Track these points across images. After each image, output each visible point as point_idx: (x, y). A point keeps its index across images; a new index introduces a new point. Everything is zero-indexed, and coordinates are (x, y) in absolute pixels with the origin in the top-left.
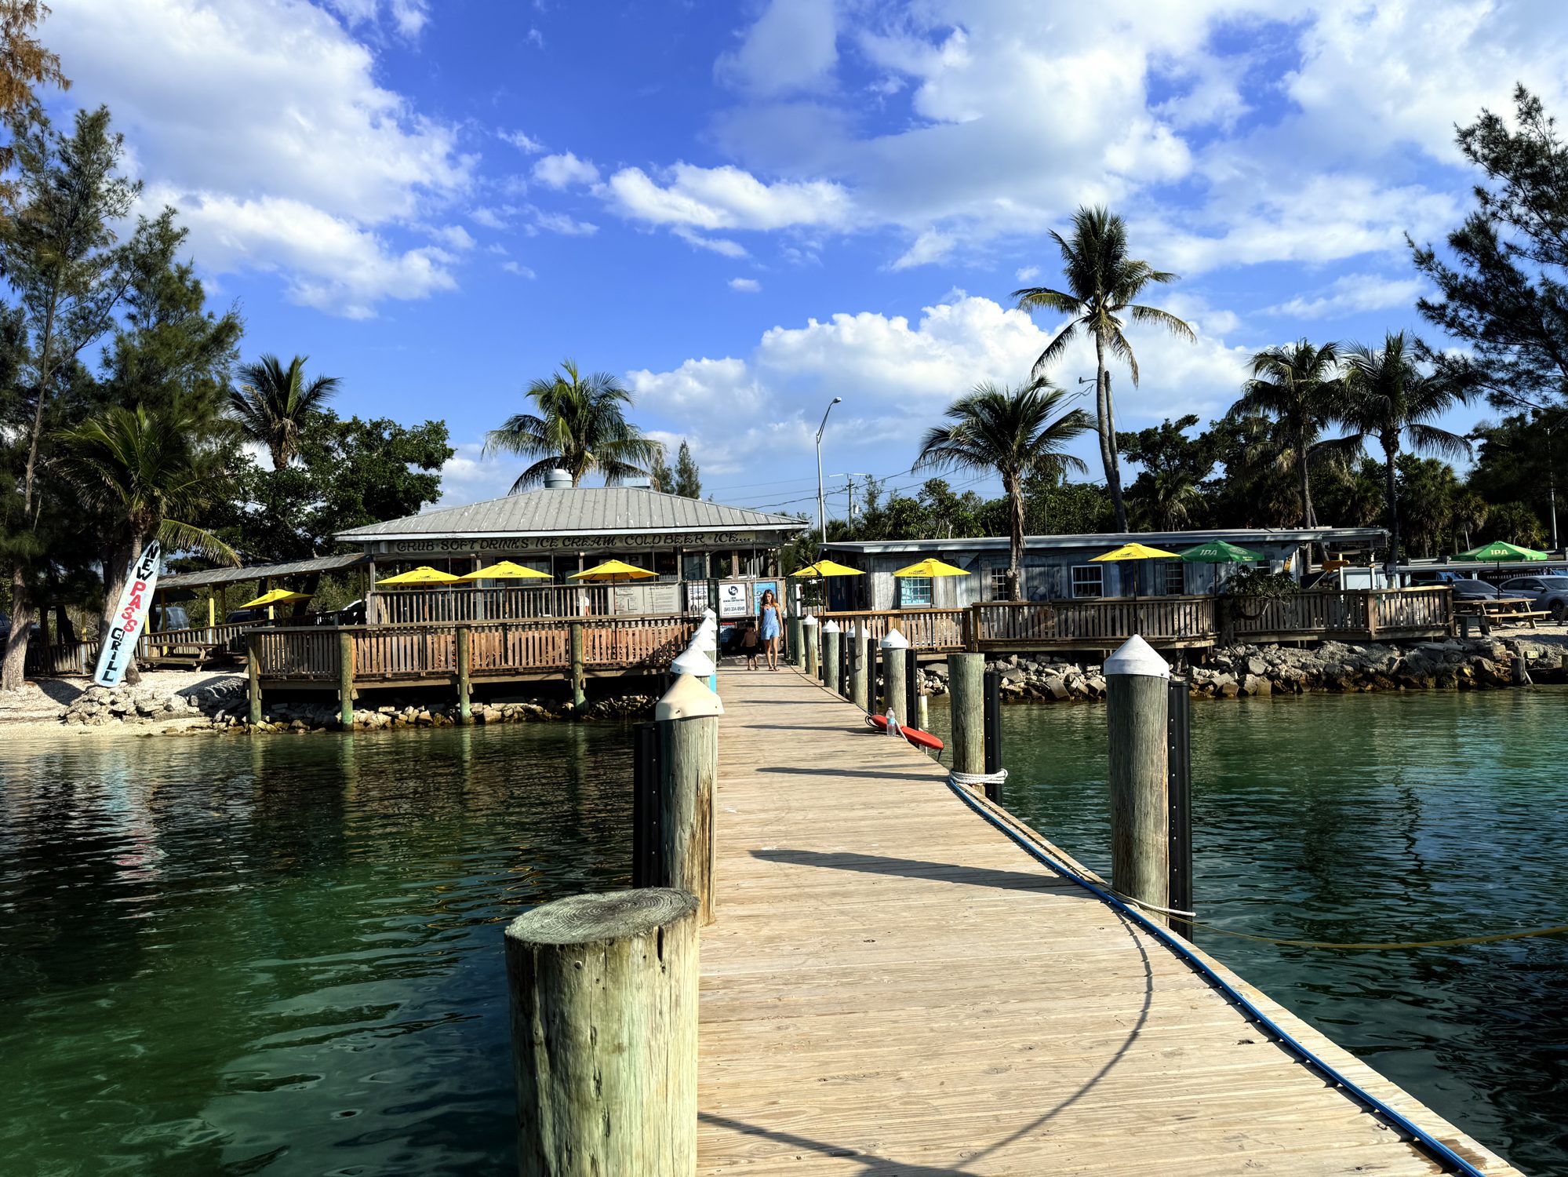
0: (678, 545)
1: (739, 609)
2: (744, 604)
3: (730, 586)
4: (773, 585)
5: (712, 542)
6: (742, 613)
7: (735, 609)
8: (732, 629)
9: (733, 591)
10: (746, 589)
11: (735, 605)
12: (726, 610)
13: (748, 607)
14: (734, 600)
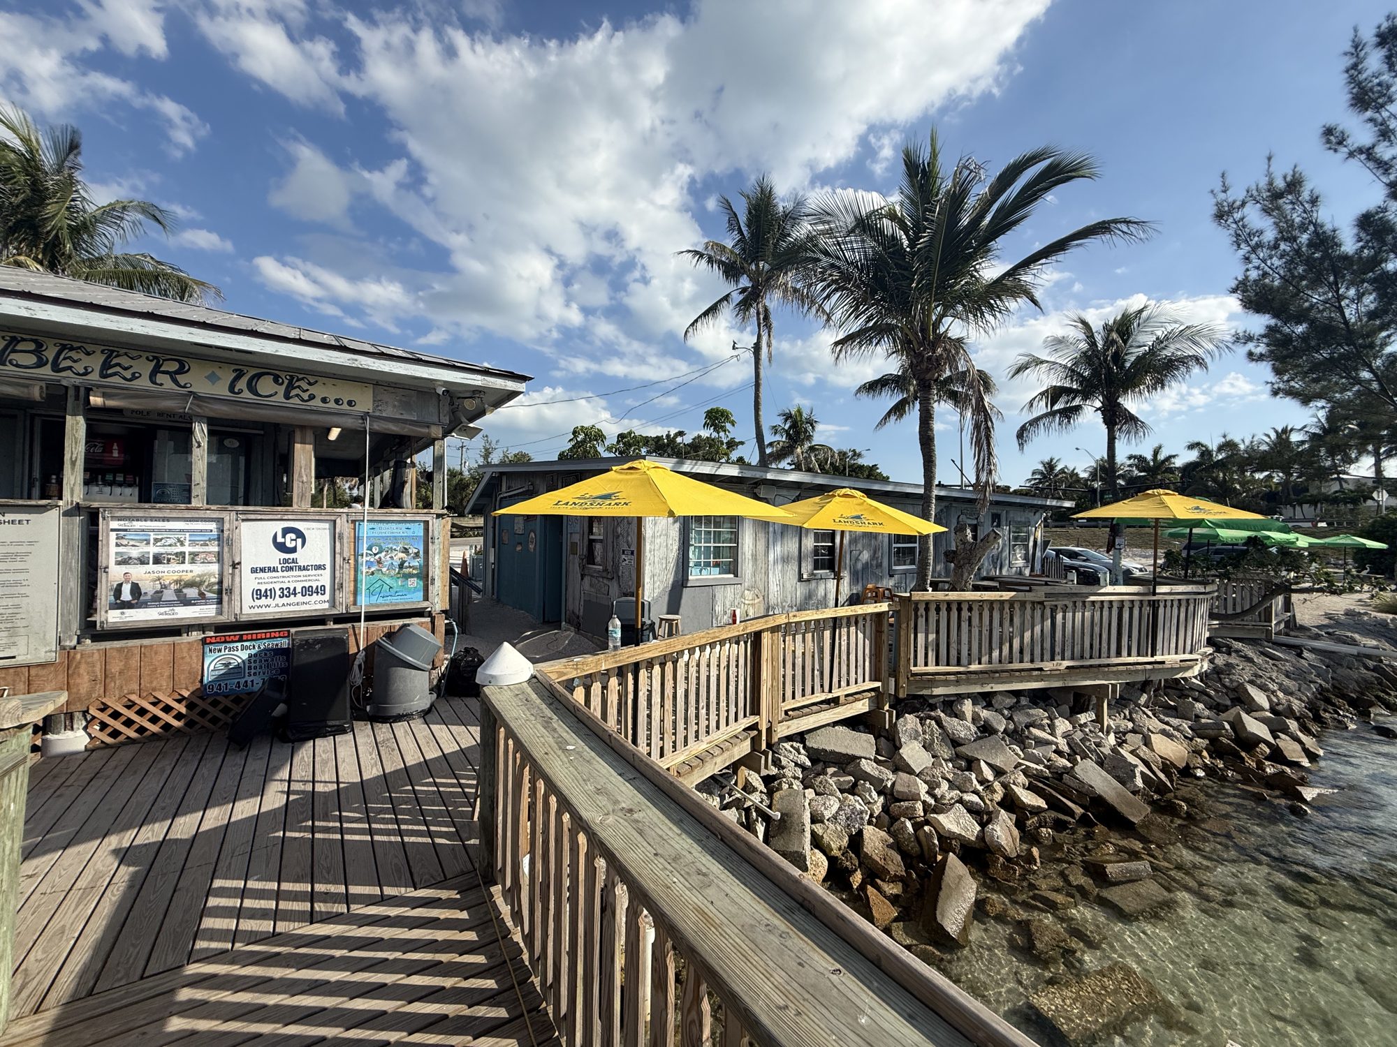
0: (68, 379)
1: (307, 591)
2: (325, 579)
3: (278, 527)
4: (419, 530)
5: (221, 390)
6: (317, 605)
7: (288, 593)
8: (278, 651)
9: (289, 540)
10: (335, 537)
11: (294, 580)
12: (258, 594)
13: (336, 586)
14: (289, 566)
